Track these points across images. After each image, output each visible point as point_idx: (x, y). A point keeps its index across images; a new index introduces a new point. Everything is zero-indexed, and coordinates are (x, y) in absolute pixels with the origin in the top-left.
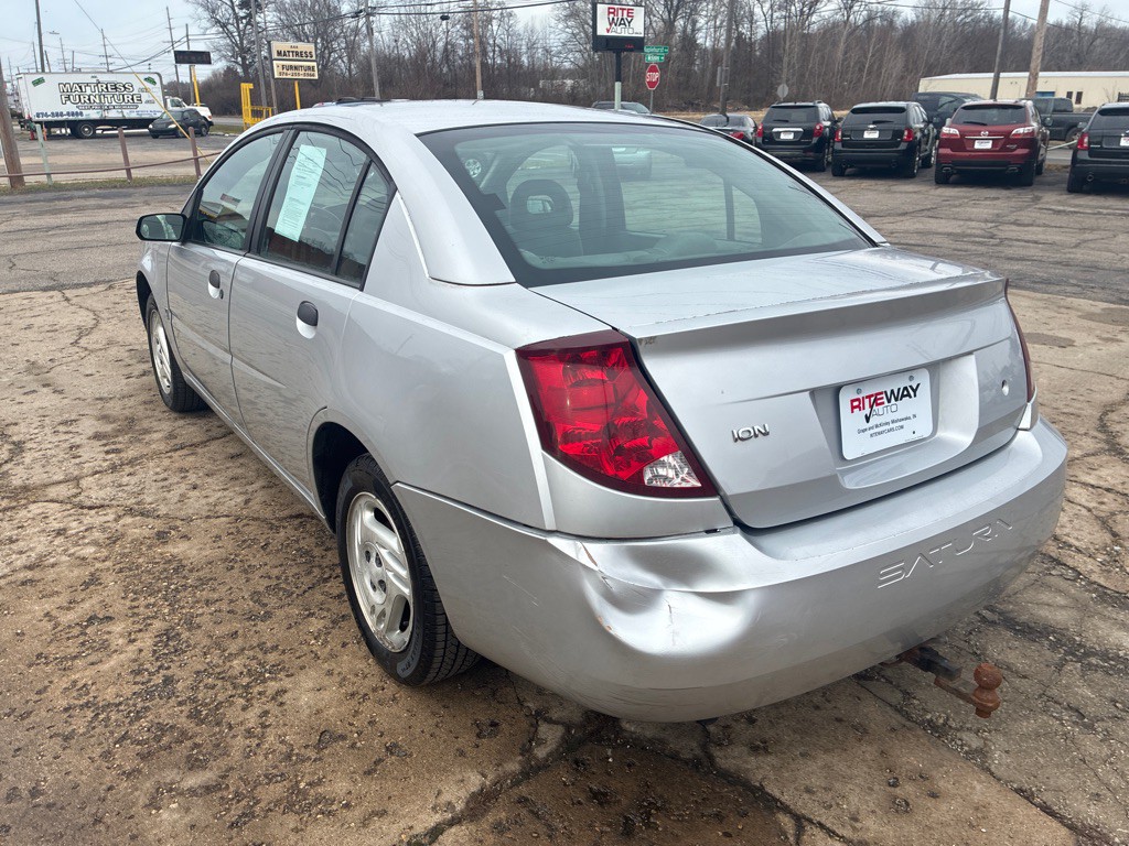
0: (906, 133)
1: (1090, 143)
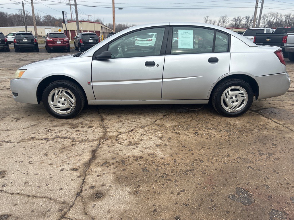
0: (35, 40)
1: (83, 42)
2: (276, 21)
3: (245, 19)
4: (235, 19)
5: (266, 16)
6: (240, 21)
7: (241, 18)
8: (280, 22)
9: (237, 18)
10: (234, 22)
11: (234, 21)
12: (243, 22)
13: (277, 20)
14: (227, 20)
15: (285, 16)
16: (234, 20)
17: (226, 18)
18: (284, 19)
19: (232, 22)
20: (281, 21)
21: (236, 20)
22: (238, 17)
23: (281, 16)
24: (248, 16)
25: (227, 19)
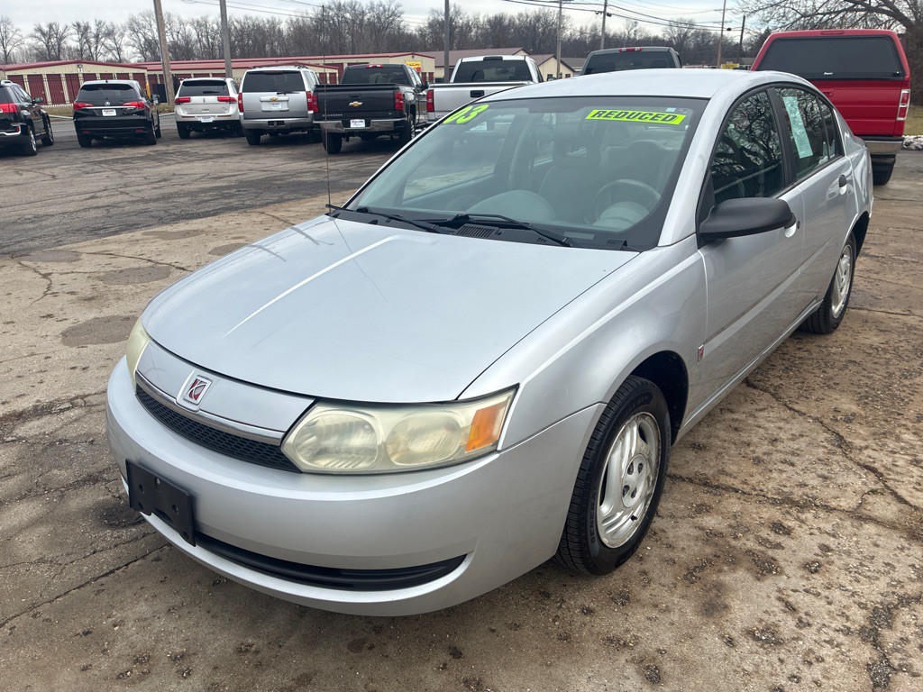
2: (172, 39)
3: (73, 30)
4: (40, 30)
5: (138, 24)
6: (61, 39)
7: (61, 30)
8: (182, 43)
9: (46, 29)
10: (41, 43)
11: (40, 39)
12: (72, 42)
13: (175, 36)
14: (14, 33)
15: (192, 24)
16: (39, 34)
17: (9, 26)
18: (194, 32)
19: (33, 41)
20: (187, 39)
21: (44, 34)
22: (50, 27)
23: (181, 23)
24: (81, 22)
25: (14, 30)
